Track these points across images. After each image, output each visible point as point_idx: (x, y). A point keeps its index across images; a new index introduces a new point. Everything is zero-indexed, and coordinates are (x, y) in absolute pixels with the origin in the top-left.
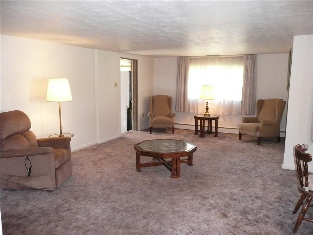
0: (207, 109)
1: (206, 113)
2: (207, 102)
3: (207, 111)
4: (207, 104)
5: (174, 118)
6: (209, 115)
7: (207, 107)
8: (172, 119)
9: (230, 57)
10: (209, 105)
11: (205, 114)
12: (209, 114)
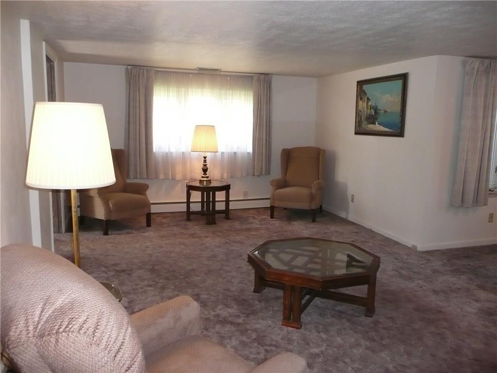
0: (205, 170)
1: (203, 177)
2: (205, 158)
3: (205, 173)
4: (205, 161)
5: (148, 193)
6: (210, 181)
7: (205, 165)
8: (145, 195)
9: (230, 76)
10: (208, 163)
11: (202, 179)
12: (209, 179)
